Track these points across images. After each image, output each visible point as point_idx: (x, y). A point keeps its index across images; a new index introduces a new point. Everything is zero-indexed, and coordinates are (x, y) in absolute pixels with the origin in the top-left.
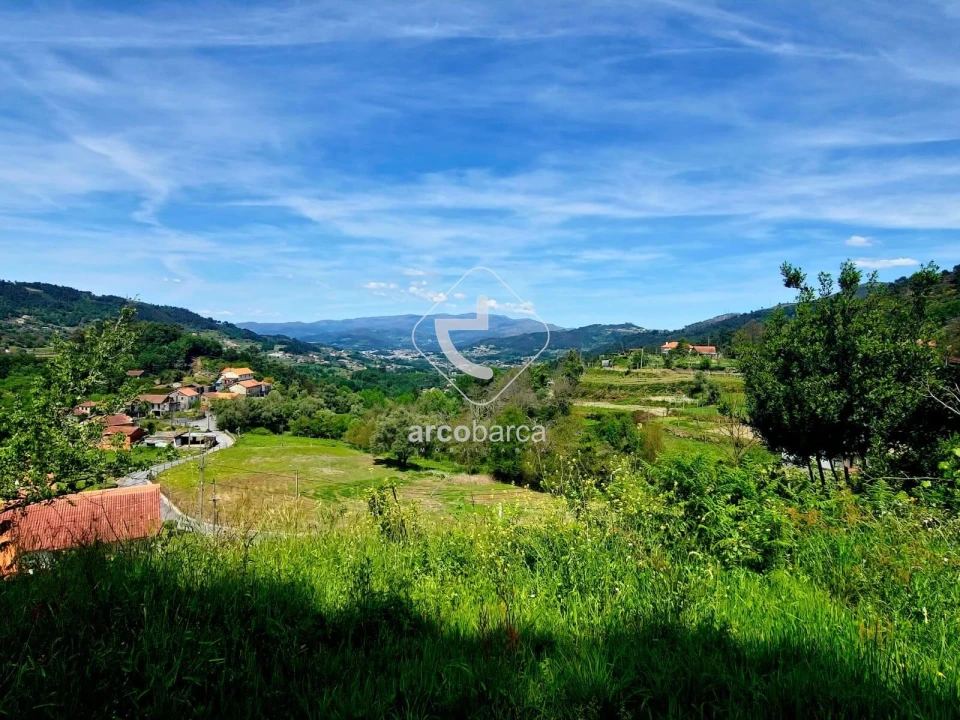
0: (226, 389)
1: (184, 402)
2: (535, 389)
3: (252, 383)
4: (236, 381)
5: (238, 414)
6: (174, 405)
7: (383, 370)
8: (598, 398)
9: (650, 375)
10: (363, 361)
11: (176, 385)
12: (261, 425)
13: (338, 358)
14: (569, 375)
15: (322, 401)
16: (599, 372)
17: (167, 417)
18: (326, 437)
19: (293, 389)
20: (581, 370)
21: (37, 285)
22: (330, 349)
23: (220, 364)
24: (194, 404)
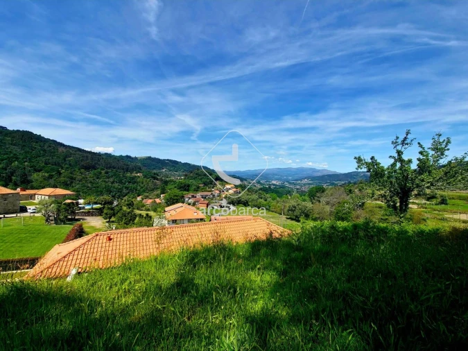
1: (216, 195)
6: (213, 196)
7: (270, 187)
10: (261, 184)
11: (213, 189)
17: (212, 199)
21: (168, 160)
23: (224, 184)
24: (219, 196)
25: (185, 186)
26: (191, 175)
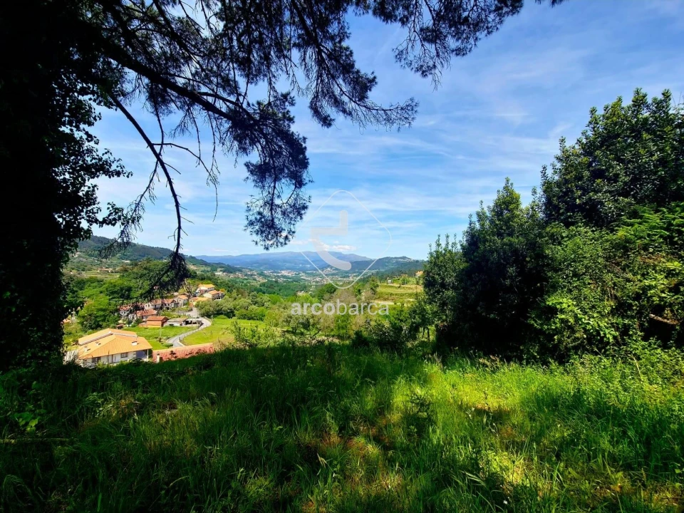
0: (201, 295)
1: (181, 302)
2: (356, 295)
3: (215, 292)
4: (206, 291)
5: (212, 309)
6: (177, 304)
8: (385, 300)
9: (409, 288)
10: (265, 276)
11: (176, 294)
12: (222, 314)
13: (252, 275)
14: (372, 289)
15: (250, 301)
16: (386, 287)
17: (174, 310)
18: (254, 319)
19: (234, 294)
20: (378, 286)
22: (247, 270)
23: (197, 282)
24: (186, 304)
25: (122, 289)
26: (135, 270)
